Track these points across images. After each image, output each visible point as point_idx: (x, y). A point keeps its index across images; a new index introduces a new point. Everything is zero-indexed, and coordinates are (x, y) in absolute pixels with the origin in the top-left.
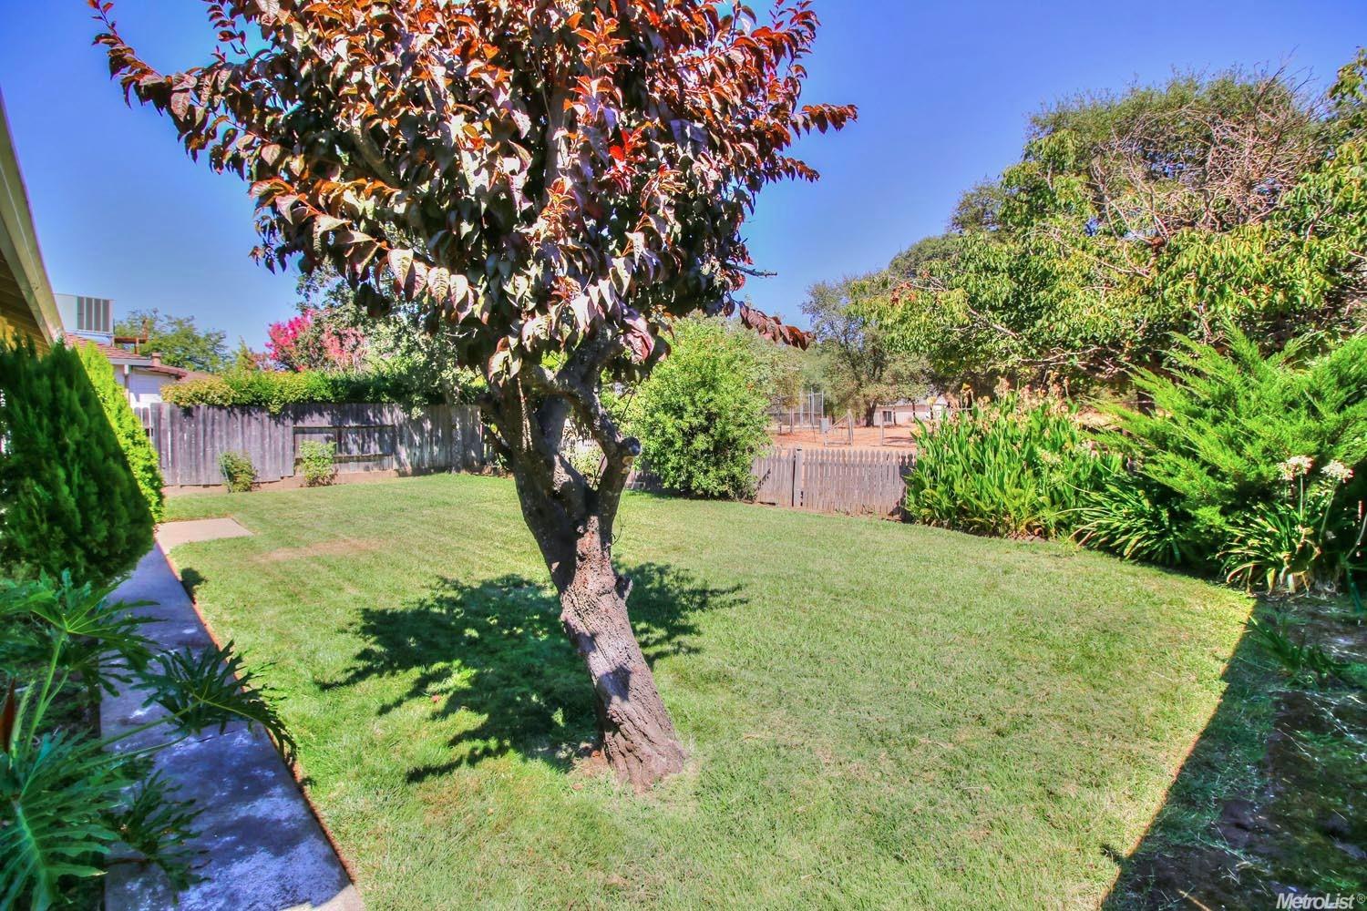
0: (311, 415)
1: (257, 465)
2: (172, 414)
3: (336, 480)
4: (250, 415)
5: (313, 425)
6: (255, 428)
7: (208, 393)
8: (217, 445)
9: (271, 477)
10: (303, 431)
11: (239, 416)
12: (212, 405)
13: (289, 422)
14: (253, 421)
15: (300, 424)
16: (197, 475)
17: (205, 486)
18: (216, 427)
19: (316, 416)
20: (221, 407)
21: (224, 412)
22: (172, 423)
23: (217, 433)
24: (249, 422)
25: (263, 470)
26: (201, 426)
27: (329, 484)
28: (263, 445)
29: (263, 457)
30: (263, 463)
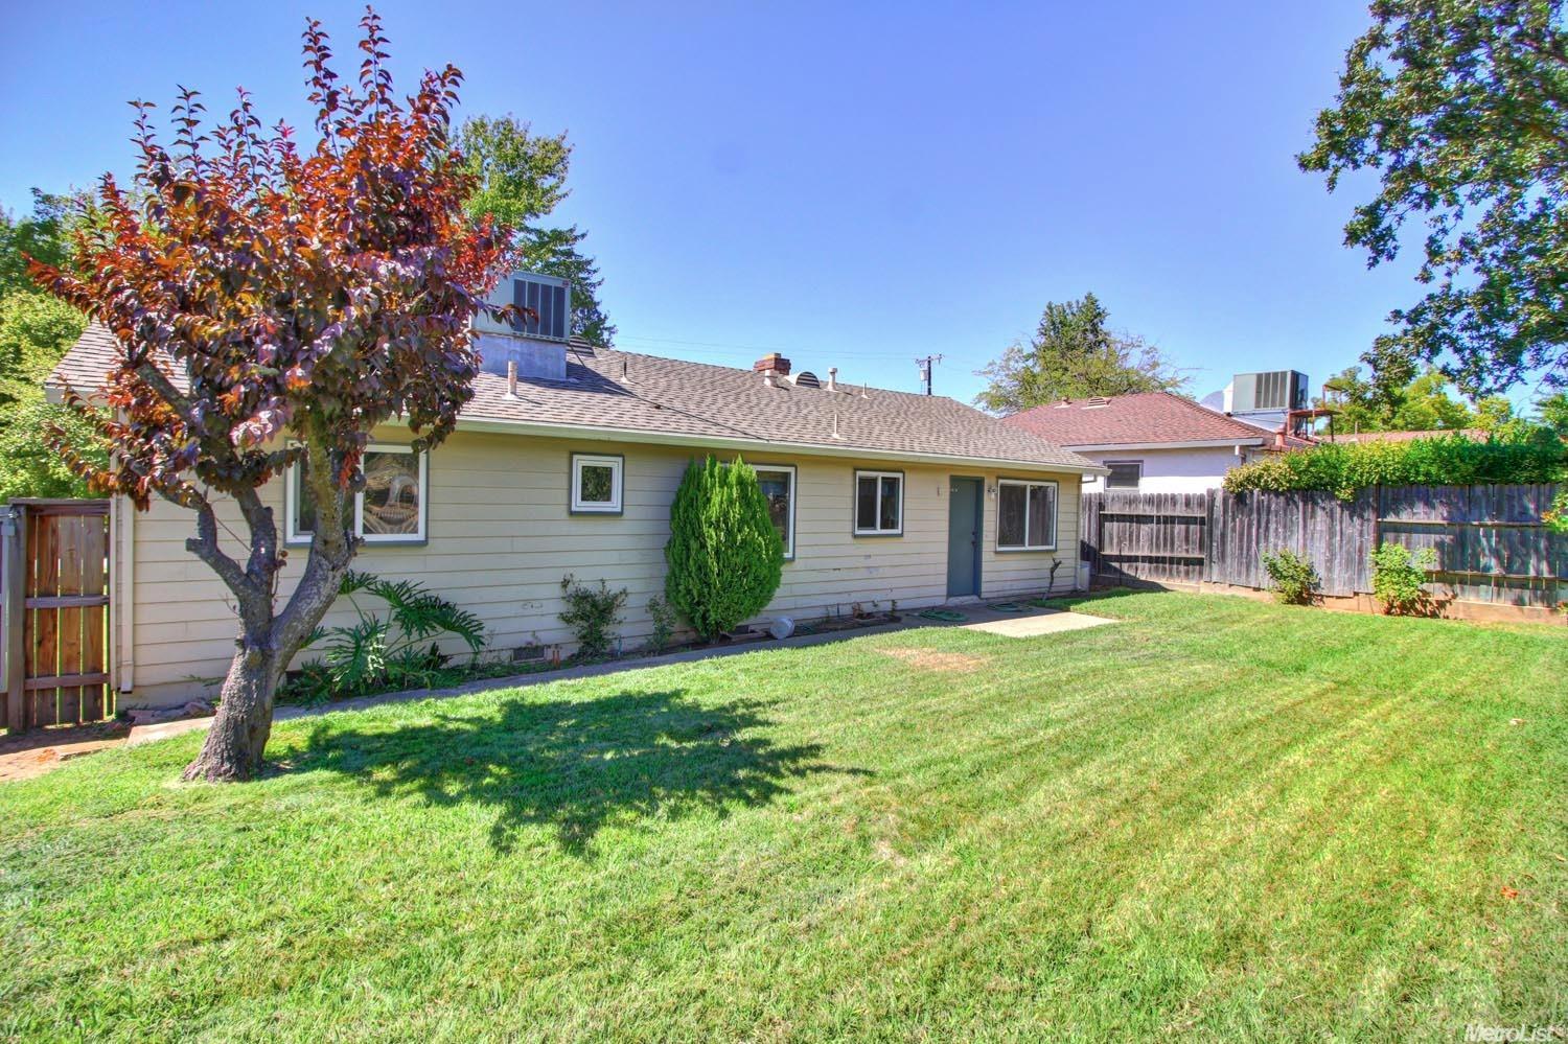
0: (1412, 506)
1: (1320, 571)
2: (1225, 500)
3: (1449, 610)
4: (1315, 503)
5: (1414, 520)
6: (1320, 520)
7: (1260, 477)
8: (1272, 539)
9: (1338, 590)
10: (1397, 529)
11: (1301, 505)
12: (1266, 490)
13: (1370, 515)
14: (1319, 512)
15: (1391, 518)
16: (1248, 575)
17: (1257, 589)
18: (1273, 518)
19: (1420, 508)
20: (1277, 493)
21: (1282, 499)
22: (1225, 511)
23: (1272, 526)
24: (1313, 515)
25: (1330, 580)
26: (1255, 516)
27: (1434, 615)
28: (1330, 546)
29: (1330, 561)
30: (1330, 570)
